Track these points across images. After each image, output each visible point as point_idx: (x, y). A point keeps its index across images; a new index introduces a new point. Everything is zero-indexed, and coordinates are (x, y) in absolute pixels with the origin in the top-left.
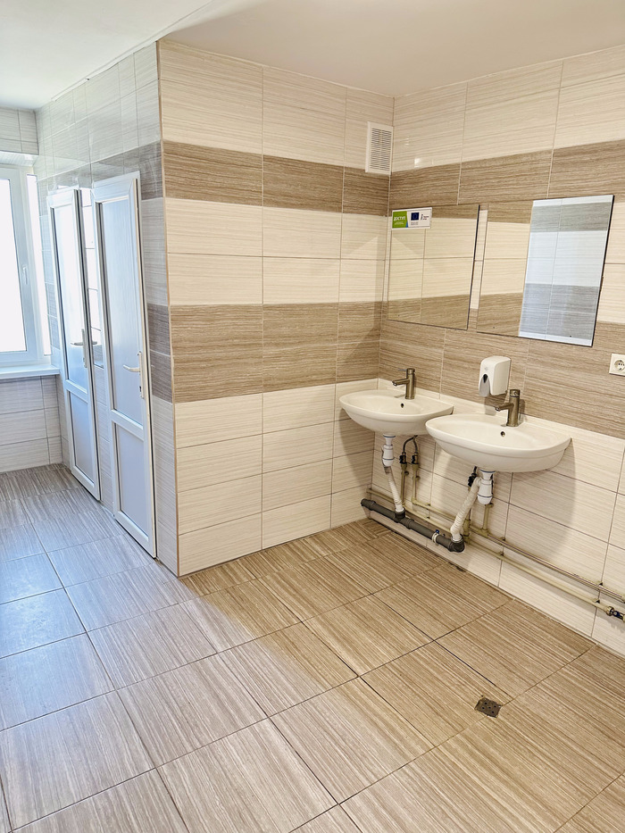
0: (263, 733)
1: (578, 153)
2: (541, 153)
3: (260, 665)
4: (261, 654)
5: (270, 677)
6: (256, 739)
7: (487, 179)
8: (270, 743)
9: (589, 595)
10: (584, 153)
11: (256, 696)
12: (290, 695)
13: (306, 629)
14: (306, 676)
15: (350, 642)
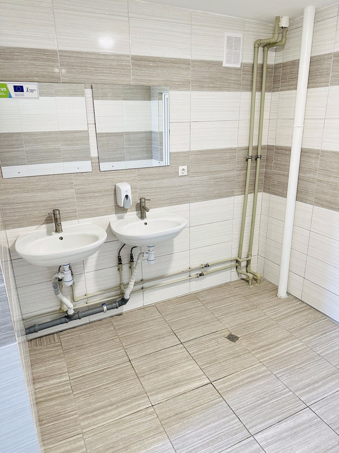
0: (267, 439)
1: (146, 61)
2: (123, 55)
3: (200, 438)
4: (187, 436)
5: (213, 431)
6: (272, 444)
7: (85, 66)
8: (273, 436)
9: (185, 277)
10: (150, 61)
11: (233, 442)
12: (230, 422)
13: (161, 404)
14: (212, 410)
15: (179, 381)
